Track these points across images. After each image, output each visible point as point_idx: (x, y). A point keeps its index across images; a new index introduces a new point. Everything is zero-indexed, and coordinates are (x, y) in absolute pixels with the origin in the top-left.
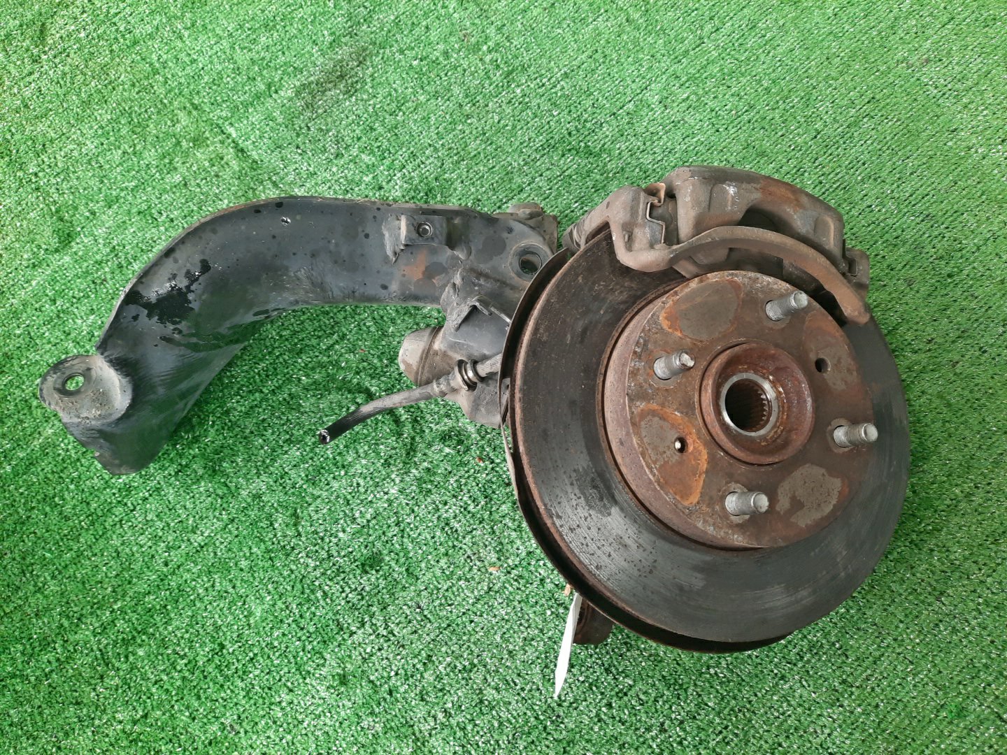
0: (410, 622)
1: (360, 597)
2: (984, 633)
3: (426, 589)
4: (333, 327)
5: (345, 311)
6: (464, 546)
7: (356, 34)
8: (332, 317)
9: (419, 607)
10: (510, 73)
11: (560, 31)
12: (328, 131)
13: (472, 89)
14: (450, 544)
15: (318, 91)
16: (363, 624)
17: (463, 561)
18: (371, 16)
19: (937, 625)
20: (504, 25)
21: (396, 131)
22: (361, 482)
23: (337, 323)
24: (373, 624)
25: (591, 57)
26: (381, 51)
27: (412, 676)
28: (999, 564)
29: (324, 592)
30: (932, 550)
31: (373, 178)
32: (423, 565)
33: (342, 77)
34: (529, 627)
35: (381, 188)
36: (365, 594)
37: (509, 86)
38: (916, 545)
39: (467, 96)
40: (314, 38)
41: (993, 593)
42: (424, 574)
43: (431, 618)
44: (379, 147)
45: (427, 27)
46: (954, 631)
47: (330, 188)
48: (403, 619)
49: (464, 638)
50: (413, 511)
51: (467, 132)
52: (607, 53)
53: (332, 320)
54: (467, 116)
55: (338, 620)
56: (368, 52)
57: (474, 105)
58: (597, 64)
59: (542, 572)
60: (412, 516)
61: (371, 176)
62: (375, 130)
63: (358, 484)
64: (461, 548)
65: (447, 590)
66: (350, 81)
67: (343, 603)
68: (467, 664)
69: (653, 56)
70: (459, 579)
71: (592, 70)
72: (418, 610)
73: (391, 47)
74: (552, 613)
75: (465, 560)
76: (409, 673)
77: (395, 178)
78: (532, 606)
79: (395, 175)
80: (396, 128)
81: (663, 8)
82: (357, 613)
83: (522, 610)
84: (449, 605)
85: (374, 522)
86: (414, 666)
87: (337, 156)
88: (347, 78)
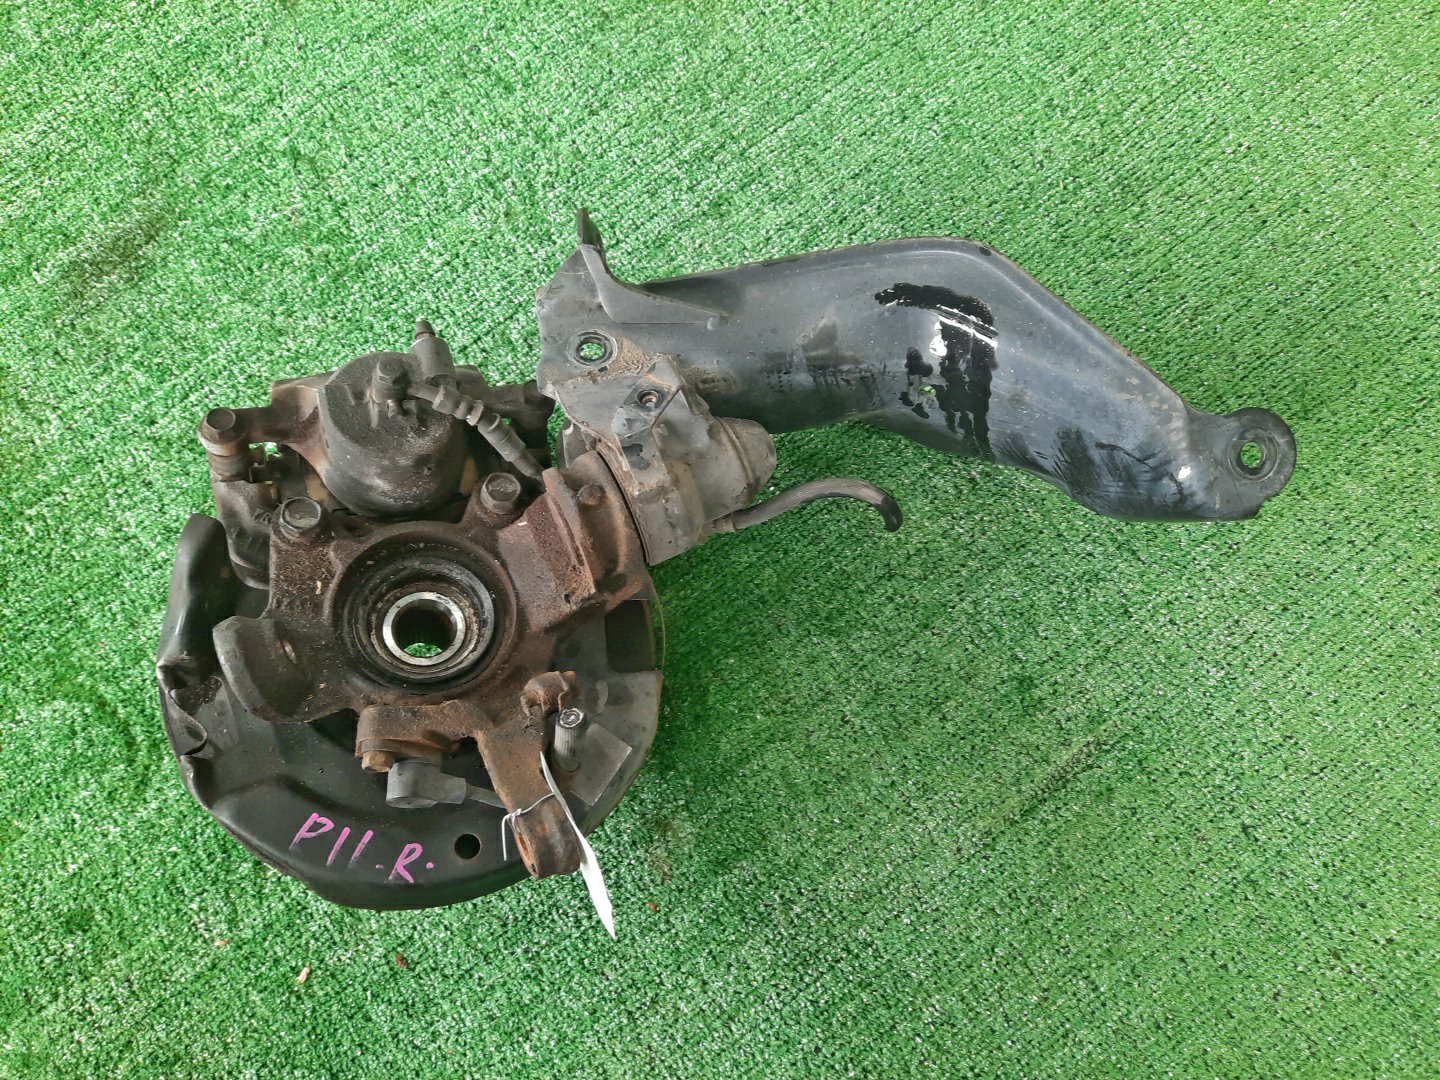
0: (113, 998)
1: (57, 963)
2: (768, 1071)
3: (139, 959)
4: (69, 610)
5: (89, 588)
6: (190, 912)
7: (151, 194)
8: (71, 596)
9: (128, 981)
10: (339, 275)
11: (416, 220)
12: (98, 333)
13: (289, 292)
14: (174, 906)
15: (92, 274)
16: (56, 997)
17: (186, 930)
18: (174, 171)
19: (719, 1055)
20: (345, 204)
21: (185, 344)
22: (77, 817)
23: (75, 603)
24: (67, 998)
25: (448, 264)
26: (181, 224)
27: (104, 1066)
28: (800, 990)
29: (15, 954)
30: (730, 965)
31: (146, 407)
32: (139, 929)
33: (125, 257)
34: (253, 1016)
35: (153, 422)
36: (65, 959)
37: (337, 293)
38: (714, 958)
39: (282, 302)
40: (97, 193)
41: (785, 1023)
42: (139, 941)
43: (141, 995)
44: (158, 364)
45: (245, 196)
46: (736, 1064)
47: (90, 415)
48: (105, 994)
49: (176, 1022)
50: (135, 862)
51: (277, 354)
52: (469, 261)
53: (69, 600)
54: (279, 331)
55: (26, 990)
56: (163, 222)
57: (290, 316)
58: (454, 275)
59: (277, 949)
60: (133, 868)
61: (144, 403)
62: (158, 339)
63: (74, 821)
64: (186, 913)
65: (164, 962)
66: (133, 264)
67: (36, 969)
68: (171, 1055)
69: (528, 272)
70: (180, 950)
71: (448, 283)
72: (126, 984)
73: (193, 218)
74: (282, 1002)
75: (190, 929)
76: (101, 1063)
77: (173, 410)
78: (260, 992)
79: (174, 406)
80: (186, 339)
81: (552, 204)
82: (50, 983)
83: (247, 994)
84: (164, 981)
85: (87, 871)
86: (108, 1053)
87: (105, 370)
88: (130, 259)
